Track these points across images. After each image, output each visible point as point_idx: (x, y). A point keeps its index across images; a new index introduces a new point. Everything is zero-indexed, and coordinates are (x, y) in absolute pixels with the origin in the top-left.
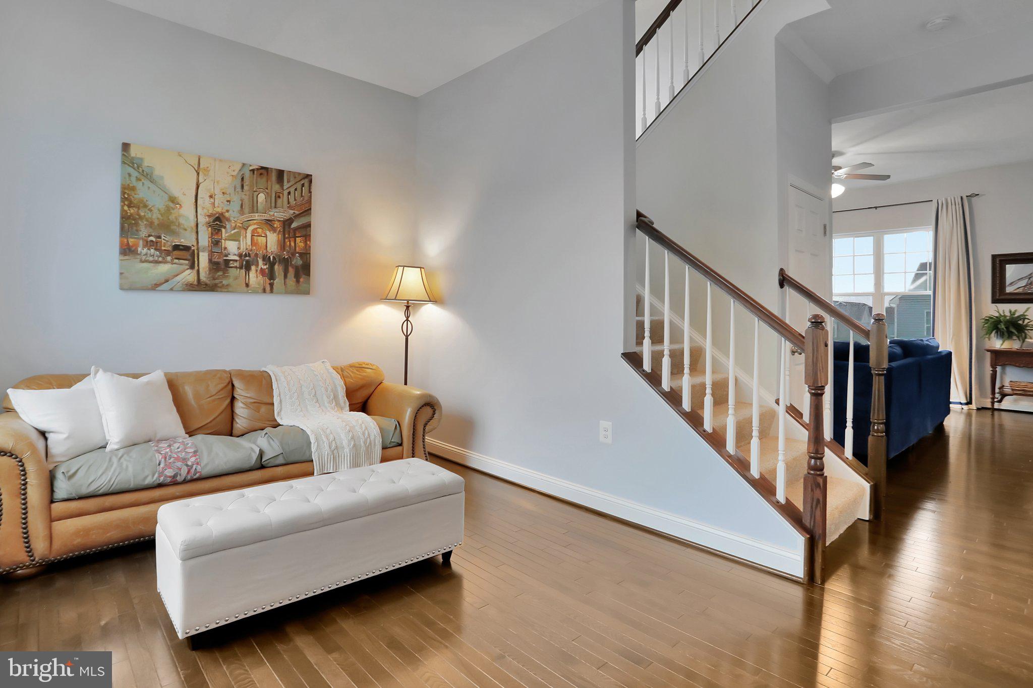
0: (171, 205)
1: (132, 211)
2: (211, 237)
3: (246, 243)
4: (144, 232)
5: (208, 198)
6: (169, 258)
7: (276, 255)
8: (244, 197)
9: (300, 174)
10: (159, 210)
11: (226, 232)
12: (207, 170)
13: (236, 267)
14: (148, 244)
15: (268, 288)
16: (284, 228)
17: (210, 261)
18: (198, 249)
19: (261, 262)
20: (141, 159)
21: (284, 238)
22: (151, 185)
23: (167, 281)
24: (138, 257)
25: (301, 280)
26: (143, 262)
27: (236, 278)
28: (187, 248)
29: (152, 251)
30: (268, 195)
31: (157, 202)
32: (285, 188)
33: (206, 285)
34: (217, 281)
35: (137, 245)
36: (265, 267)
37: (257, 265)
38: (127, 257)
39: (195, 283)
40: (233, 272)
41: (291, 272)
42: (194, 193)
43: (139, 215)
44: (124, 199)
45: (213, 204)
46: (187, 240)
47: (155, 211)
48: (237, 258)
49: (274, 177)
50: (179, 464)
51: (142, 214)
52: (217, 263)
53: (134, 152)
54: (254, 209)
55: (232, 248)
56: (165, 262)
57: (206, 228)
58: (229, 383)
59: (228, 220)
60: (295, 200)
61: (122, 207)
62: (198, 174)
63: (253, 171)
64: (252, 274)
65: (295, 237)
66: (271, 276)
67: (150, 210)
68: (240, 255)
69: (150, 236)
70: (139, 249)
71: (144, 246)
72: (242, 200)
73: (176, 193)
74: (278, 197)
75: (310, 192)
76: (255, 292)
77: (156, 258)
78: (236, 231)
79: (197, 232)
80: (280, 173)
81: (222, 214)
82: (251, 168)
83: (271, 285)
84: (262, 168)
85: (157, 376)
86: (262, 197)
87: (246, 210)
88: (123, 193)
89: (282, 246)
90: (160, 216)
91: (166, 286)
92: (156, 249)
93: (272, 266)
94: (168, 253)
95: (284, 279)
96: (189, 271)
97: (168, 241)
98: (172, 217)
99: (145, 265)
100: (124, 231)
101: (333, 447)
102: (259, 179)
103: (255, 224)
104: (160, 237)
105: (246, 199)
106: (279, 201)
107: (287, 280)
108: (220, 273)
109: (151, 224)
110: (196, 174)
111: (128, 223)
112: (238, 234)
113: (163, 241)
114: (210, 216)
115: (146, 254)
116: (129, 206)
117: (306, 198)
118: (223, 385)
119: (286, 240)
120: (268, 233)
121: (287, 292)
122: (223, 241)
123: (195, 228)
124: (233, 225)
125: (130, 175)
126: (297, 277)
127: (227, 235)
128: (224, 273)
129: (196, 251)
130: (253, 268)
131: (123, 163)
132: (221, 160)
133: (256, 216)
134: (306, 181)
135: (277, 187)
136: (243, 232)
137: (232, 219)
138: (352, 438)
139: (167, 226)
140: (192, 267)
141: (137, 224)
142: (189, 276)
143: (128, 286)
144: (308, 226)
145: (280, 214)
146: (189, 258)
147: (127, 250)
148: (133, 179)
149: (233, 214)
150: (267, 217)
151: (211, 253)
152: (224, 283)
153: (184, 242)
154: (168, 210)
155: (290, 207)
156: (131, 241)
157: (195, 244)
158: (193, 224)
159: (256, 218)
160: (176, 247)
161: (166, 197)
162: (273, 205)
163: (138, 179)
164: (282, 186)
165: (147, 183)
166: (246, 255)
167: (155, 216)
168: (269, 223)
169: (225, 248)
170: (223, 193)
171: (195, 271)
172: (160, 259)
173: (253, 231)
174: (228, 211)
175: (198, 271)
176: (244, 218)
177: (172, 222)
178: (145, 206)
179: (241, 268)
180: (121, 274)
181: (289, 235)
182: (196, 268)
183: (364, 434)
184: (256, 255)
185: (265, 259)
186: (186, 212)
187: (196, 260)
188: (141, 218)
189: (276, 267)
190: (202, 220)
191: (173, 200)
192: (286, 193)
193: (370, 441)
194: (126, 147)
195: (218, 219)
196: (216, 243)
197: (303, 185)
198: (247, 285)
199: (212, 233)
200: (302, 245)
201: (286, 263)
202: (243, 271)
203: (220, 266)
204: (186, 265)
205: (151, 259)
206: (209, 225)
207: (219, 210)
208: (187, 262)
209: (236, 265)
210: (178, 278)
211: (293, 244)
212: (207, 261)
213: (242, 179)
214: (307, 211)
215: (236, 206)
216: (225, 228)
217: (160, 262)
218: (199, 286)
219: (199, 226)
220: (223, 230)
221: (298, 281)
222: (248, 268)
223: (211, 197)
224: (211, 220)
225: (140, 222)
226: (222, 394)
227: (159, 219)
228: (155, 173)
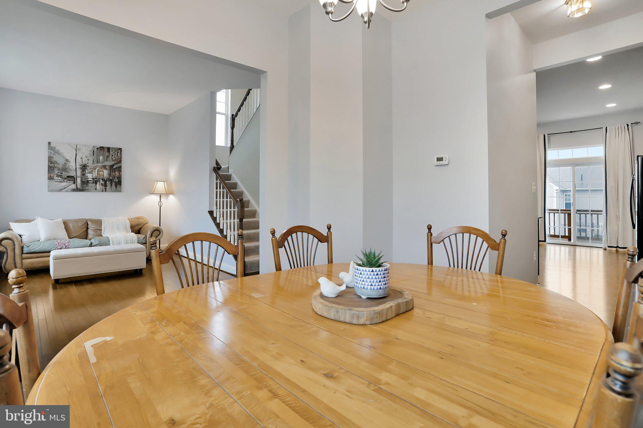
0: (66, 162)
1: (52, 165)
2: (82, 173)
3: (95, 174)
4: (56, 172)
6: (66, 180)
7: (107, 178)
8: (94, 158)
9: (117, 148)
10: (62, 164)
12: (79, 149)
13: (91, 183)
14: (58, 176)
15: (104, 190)
16: (110, 168)
18: (76, 177)
19: (101, 181)
20: (55, 147)
21: (111, 172)
22: (58, 156)
23: (65, 188)
24: (54, 180)
25: (118, 187)
26: (55, 182)
27: (91, 187)
28: (72, 177)
29: (59, 178)
30: (104, 157)
31: (60, 161)
32: (111, 154)
33: (80, 189)
34: (84, 188)
35: (54, 176)
36: (103, 183)
37: (100, 182)
38: (50, 181)
39: (76, 189)
40: (90, 185)
41: (114, 184)
42: (75, 158)
43: (54, 166)
44: (49, 161)
45: (82, 161)
46: (72, 174)
47: (60, 164)
48: (92, 180)
49: (106, 150)
50: (63, 245)
51: (56, 166)
52: (84, 182)
53: (52, 145)
54: (98, 162)
55: (90, 176)
56: (64, 182)
57: (79, 170)
58: (86, 223)
59: (88, 166)
60: (115, 158)
61: (48, 163)
62: (76, 151)
63: (97, 148)
64: (98, 185)
65: (115, 171)
66: (105, 185)
68: (93, 179)
69: (58, 173)
70: (55, 178)
71: (56, 177)
72: (93, 159)
73: (68, 158)
74: (108, 157)
75: (121, 155)
76: (99, 191)
77: (61, 181)
78: (91, 170)
79: (76, 171)
80: (109, 149)
81: (86, 164)
82: (97, 147)
83: (106, 189)
84: (101, 147)
85: (60, 220)
86: (101, 158)
87: (95, 162)
88: (49, 159)
89: (110, 175)
90: (62, 166)
91: (64, 190)
92: (61, 178)
93: (105, 182)
94: (65, 179)
95: (111, 187)
96: (73, 185)
97: (65, 174)
98: (67, 166)
99: (57, 183)
100: (49, 172)
101: (118, 243)
102: (100, 151)
103: (99, 167)
104: (62, 173)
105: (95, 159)
106: (108, 159)
107: (112, 187)
108: (85, 185)
109: (59, 169)
111: (51, 169)
112: (92, 171)
113: (63, 175)
115: (57, 179)
116: (51, 163)
117: (119, 157)
118: (83, 224)
119: (111, 173)
120: (104, 170)
121: (112, 191)
123: (75, 170)
124: (90, 168)
126: (116, 186)
127: (88, 172)
128: (87, 185)
129: (76, 178)
130: (98, 183)
131: (49, 149)
132: (85, 146)
133: (99, 164)
134: (119, 151)
135: (107, 154)
136: (94, 170)
137: (89, 166)
138: (126, 240)
139: (65, 169)
140: (74, 183)
141: (54, 169)
142: (73, 186)
143: (51, 190)
144: (121, 167)
145: (109, 163)
146: (73, 180)
147: (50, 178)
148: (52, 154)
149: (90, 164)
150: (103, 164)
151: (82, 178)
152: (87, 188)
153: (71, 175)
154: (65, 164)
155: (113, 161)
156: (52, 175)
157: (75, 175)
158: (75, 168)
159: (99, 165)
160: (68, 177)
161: (64, 159)
162: (106, 160)
163: (54, 154)
164: (109, 153)
165: (57, 155)
166: (95, 179)
167: (60, 166)
168: (104, 167)
169: (87, 176)
170: (86, 157)
171: (75, 185)
172: (62, 181)
173: (98, 170)
174: (88, 163)
175: (77, 184)
176: (95, 165)
177: (67, 168)
178: (57, 163)
179: (93, 183)
180: (48, 186)
181: (112, 170)
182: (76, 183)
183: (130, 239)
184: (99, 178)
185: (103, 179)
186: (72, 165)
187: (76, 181)
188: (55, 167)
189: (107, 182)
190: (78, 167)
191: (67, 160)
192: (111, 155)
193: (133, 241)
194: (49, 143)
195: (84, 166)
196: (84, 175)
197: (118, 152)
198: (96, 189)
199: (82, 172)
200: (118, 174)
201: (111, 181)
202: (94, 184)
203: (85, 182)
204: (72, 182)
205: (59, 181)
206: (81, 168)
207: (85, 163)
208: (72, 181)
209: (91, 182)
210: (69, 187)
211: (114, 174)
212: (80, 181)
213: (93, 151)
214: (120, 162)
215: (91, 161)
216: (87, 169)
218: (77, 190)
219: (77, 169)
221: (116, 187)
222: (96, 183)
223: (81, 158)
224: (82, 166)
225: (55, 168)
226: (83, 227)
227: (62, 167)
228: (60, 151)
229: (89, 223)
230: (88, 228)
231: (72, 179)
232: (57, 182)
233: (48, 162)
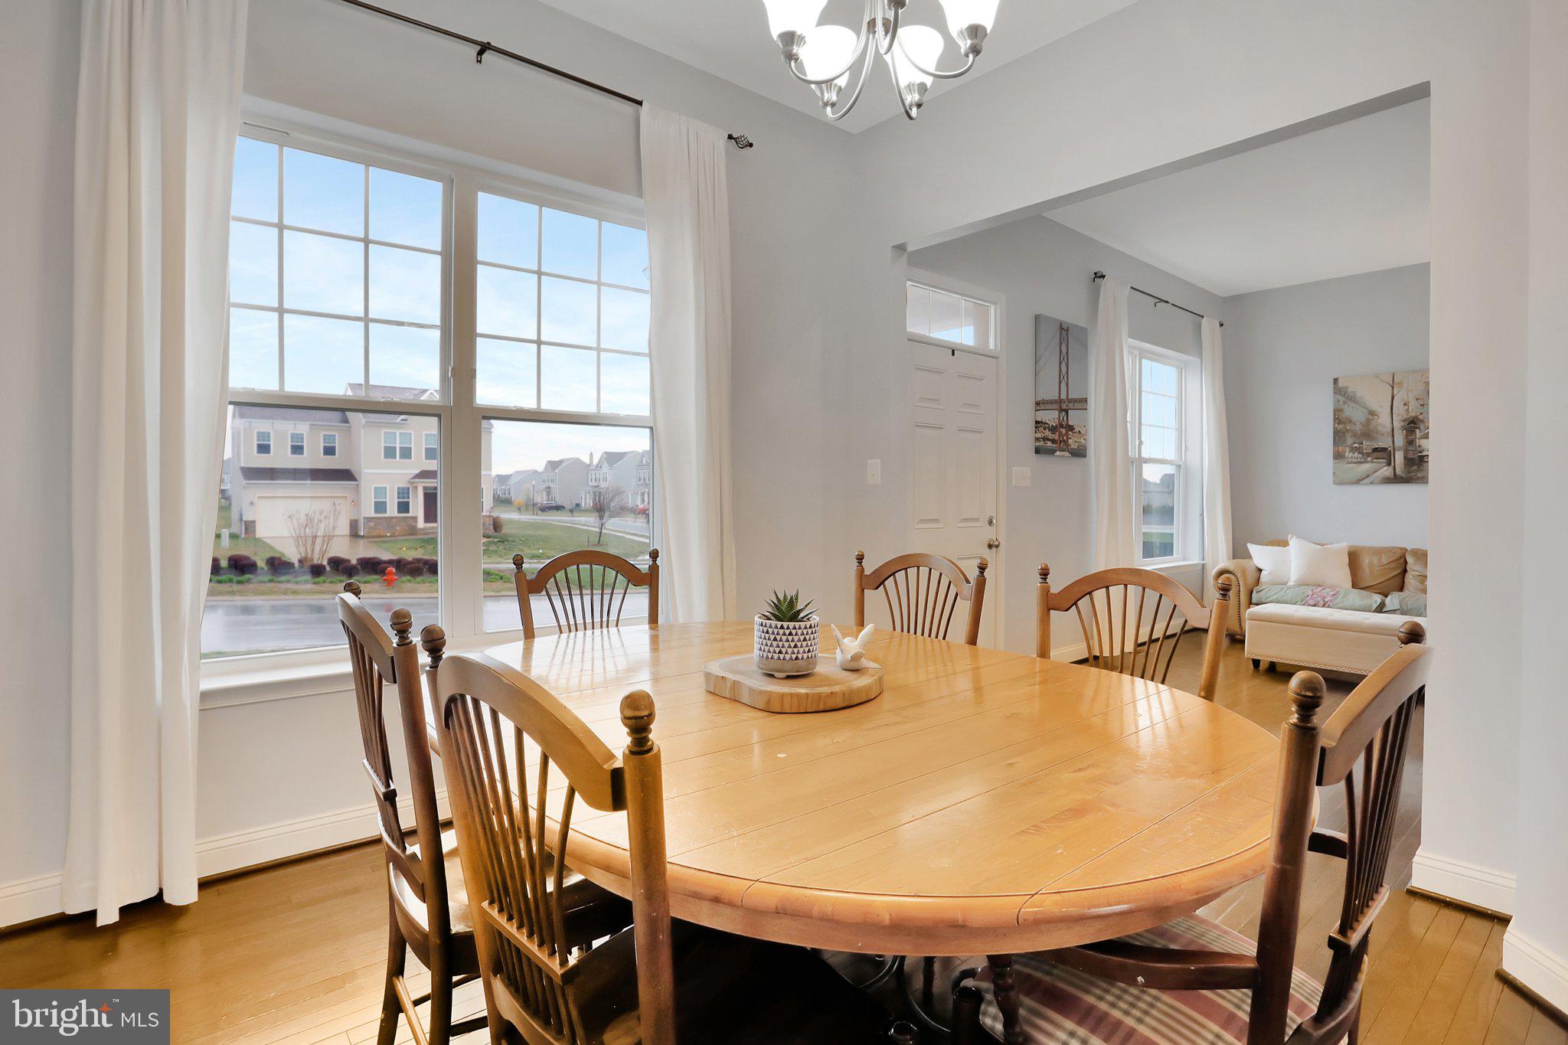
0: (1370, 417)
1: (1341, 427)
2: (1406, 438)
4: (1349, 441)
5: (1402, 406)
6: (1369, 459)
10: (1361, 423)
11: (1420, 432)
12: (1400, 384)
14: (1353, 450)
17: (1405, 458)
18: (1394, 449)
20: (1347, 387)
22: (1354, 405)
23: (1368, 476)
24: (1346, 460)
26: (1348, 463)
28: (1384, 450)
29: (1356, 454)
31: (1357, 415)
33: (1402, 478)
34: (1412, 475)
35: (1345, 452)
38: (1338, 461)
39: (1392, 477)
40: (1427, 465)
42: (1390, 405)
43: (1346, 429)
44: (1335, 419)
45: (1408, 410)
46: (1384, 442)
47: (1358, 424)
50: (1319, 599)
51: (1349, 428)
52: (1412, 460)
53: (1341, 384)
55: (1426, 444)
56: (1367, 462)
57: (1401, 431)
58: (1401, 557)
59: (1422, 421)
61: (1334, 424)
62: (1393, 388)
67: (1354, 424)
69: (1354, 443)
70: (1347, 454)
71: (1351, 452)
73: (1374, 407)
77: (1359, 460)
78: (1429, 429)
79: (1393, 436)
81: (1416, 417)
85: (1343, 546)
88: (1335, 415)
90: (1361, 427)
91: (1367, 480)
92: (1359, 453)
94: (1368, 455)
96: (1386, 468)
97: (1368, 446)
98: (1371, 427)
99: (1351, 465)
100: (1336, 443)
104: (1362, 443)
108: (1415, 468)
109: (1355, 435)
110: (1390, 388)
111: (1339, 436)
113: (1365, 446)
114: (1404, 421)
115: (1352, 458)
116: (1339, 424)
118: (1396, 559)
122: (1417, 440)
123: (1391, 433)
124: (1427, 424)
125: (1339, 401)
127: (1421, 434)
128: (1418, 467)
129: (1392, 451)
131: (1335, 393)
132: (1413, 372)
137: (1425, 419)
139: (1368, 434)
140: (1389, 464)
141: (1344, 435)
142: (1386, 471)
143: (1339, 482)
146: (1386, 457)
147: (1338, 456)
148: (1341, 403)
149: (1427, 415)
151: (1406, 452)
152: (1417, 475)
153: (1382, 445)
154: (1368, 421)
156: (1341, 449)
157: (1391, 445)
158: (1389, 430)
160: (1375, 450)
161: (1367, 412)
163: (1345, 403)
165: (1352, 404)
167: (1358, 428)
169: (1420, 446)
170: (1417, 399)
171: (1391, 468)
172: (1363, 460)
174: (1421, 414)
175: (1394, 466)
177: (1372, 430)
178: (1350, 421)
180: (1334, 473)
182: (1393, 464)
186: (1384, 420)
187: (1392, 458)
188: (1347, 431)
190: (1397, 424)
191: (1372, 413)
194: (1336, 380)
195: (1412, 421)
196: (1411, 442)
199: (1406, 435)
203: (1415, 461)
204: (1384, 463)
205: (1355, 460)
206: (1404, 429)
207: (1413, 414)
208: (1384, 460)
210: (1377, 474)
212: (1403, 458)
216: (1419, 428)
217: (1363, 462)
218: (1395, 479)
219: (1395, 430)
220: (1417, 431)
223: (1405, 404)
224: (1406, 423)
225: (1347, 434)
226: (1393, 565)
227: (1361, 429)
228: (1358, 395)
229: (1410, 559)
230: (1405, 571)
231: (1384, 454)
232: (1351, 463)
233: (1334, 421)
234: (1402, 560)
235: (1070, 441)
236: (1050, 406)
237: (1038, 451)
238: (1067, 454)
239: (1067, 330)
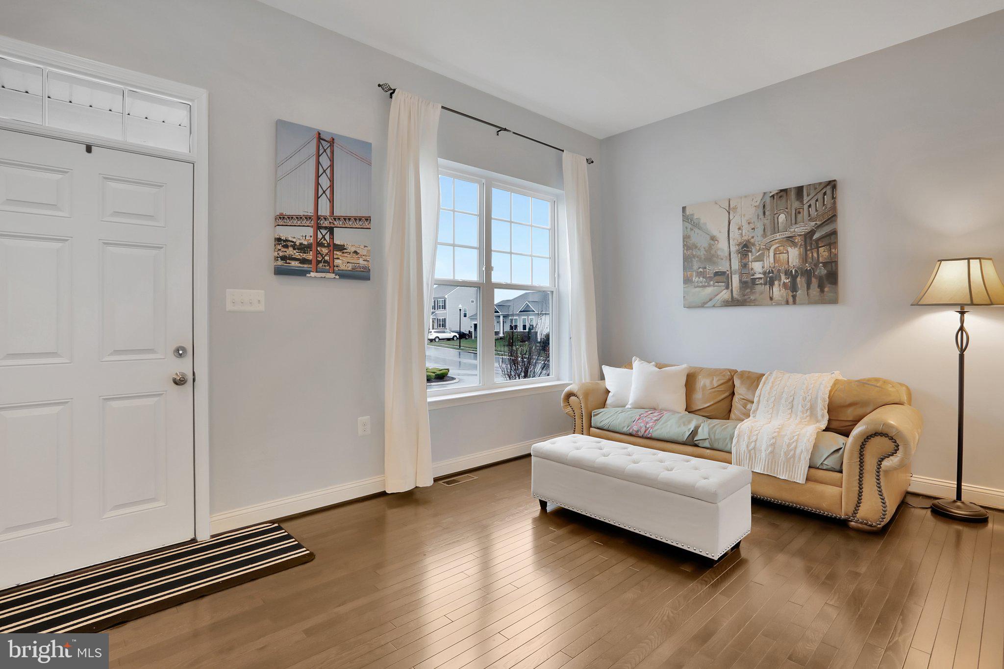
0: (712, 242)
1: (689, 253)
2: (741, 262)
3: (769, 261)
4: (696, 266)
5: (737, 231)
6: (712, 283)
7: (798, 268)
8: (765, 221)
9: (820, 183)
10: (705, 248)
11: (752, 255)
12: (735, 208)
13: (761, 284)
14: (699, 274)
15: (791, 300)
16: (805, 241)
17: (740, 281)
18: (731, 273)
19: (783, 277)
20: (693, 215)
21: (806, 251)
22: (699, 232)
23: (711, 300)
24: (693, 284)
25: (826, 289)
26: (696, 288)
27: (761, 293)
28: (723, 273)
29: (701, 278)
30: (788, 214)
31: (702, 243)
32: (805, 202)
33: (738, 301)
34: (746, 297)
35: (692, 276)
36: (788, 281)
37: (780, 280)
38: (686, 285)
39: (730, 300)
40: (759, 288)
41: (815, 282)
42: (727, 230)
43: (692, 254)
44: (684, 245)
45: (742, 234)
46: (723, 267)
47: (702, 249)
48: (762, 276)
49: (793, 195)
50: (642, 425)
51: (695, 253)
52: (746, 283)
53: (688, 212)
54: (775, 229)
55: (757, 267)
56: (709, 286)
57: (736, 255)
59: (754, 245)
60: (816, 210)
61: (683, 251)
62: (729, 213)
63: (773, 196)
64: (776, 289)
65: (818, 248)
66: (794, 288)
67: (699, 249)
68: (764, 273)
69: (699, 268)
70: (694, 279)
72: (764, 225)
73: (715, 233)
74: (798, 212)
75: (833, 198)
76: (778, 304)
77: (704, 284)
78: (760, 252)
79: (730, 260)
80: (799, 190)
81: (748, 241)
82: (771, 195)
83: (794, 297)
84: (781, 191)
86: (782, 217)
87: (768, 233)
88: (684, 241)
89: (804, 258)
90: (705, 252)
91: (710, 304)
92: (703, 277)
93: (794, 278)
94: (711, 279)
95: (807, 291)
96: (725, 291)
97: (711, 269)
98: (713, 252)
99: (697, 289)
100: (685, 268)
101: (750, 448)
102: (779, 202)
103: (776, 243)
104: (705, 268)
105: (767, 222)
106: (799, 217)
107: (810, 291)
108: (748, 290)
109: (700, 259)
110: (727, 214)
111: (687, 262)
112: (763, 254)
113: (708, 270)
114: (738, 245)
115: (698, 282)
116: (687, 250)
117: (829, 206)
119: (808, 252)
120: (789, 249)
121: (811, 302)
122: (750, 263)
123: (729, 257)
124: (758, 248)
125: (686, 228)
126: (821, 287)
127: (753, 257)
128: (751, 290)
129: (729, 275)
130: (776, 283)
131: (683, 221)
132: (746, 197)
133: (778, 236)
134: (828, 190)
135: (796, 204)
136: (766, 252)
137: (756, 243)
139: (711, 257)
140: (727, 288)
141: (691, 261)
142: (725, 295)
143: (688, 306)
144: (834, 233)
145: (800, 229)
146: (725, 280)
147: (687, 281)
148: (689, 230)
149: (758, 239)
150: (788, 234)
151: (741, 275)
152: (751, 298)
153: (721, 269)
154: (710, 247)
155: (811, 220)
156: (689, 273)
157: (729, 269)
158: (727, 254)
159: (778, 237)
160: (717, 274)
161: (708, 237)
162: (793, 221)
163: (692, 230)
164: (802, 202)
165: (697, 230)
166: (769, 273)
168: (790, 240)
169: (752, 269)
170: (749, 223)
171: (729, 290)
172: (706, 284)
173: (775, 250)
174: (753, 237)
175: (732, 290)
176: (767, 240)
177: (713, 255)
178: (696, 247)
179: (765, 284)
180: (684, 297)
181: (811, 246)
182: (730, 288)
184: (779, 271)
185: (788, 273)
186: (722, 245)
187: (730, 281)
188: (694, 256)
189: (798, 279)
190: (734, 249)
191: (713, 238)
192: (806, 207)
194: (684, 209)
195: (746, 246)
196: (744, 266)
197: (825, 194)
198: (771, 299)
199: (741, 259)
200: (826, 254)
201: (808, 275)
202: (768, 286)
203: (749, 284)
204: (723, 286)
205: (701, 284)
206: (738, 252)
207: (746, 238)
208: (724, 284)
209: (761, 282)
210: (718, 297)
211: (815, 255)
212: (738, 281)
213: (764, 206)
214: (832, 218)
215: (759, 231)
216: (751, 252)
217: (706, 286)
218: (733, 303)
219: (732, 254)
220: (750, 254)
221: (822, 291)
222: (772, 284)
223: (739, 229)
224: (741, 246)
225: (693, 259)
226: (722, 388)
227: (704, 255)
228: (702, 221)
229: (737, 382)
230: (733, 394)
231: (722, 277)
232: (698, 287)
233: (684, 247)
234: (731, 383)
235: (337, 262)
236: (304, 222)
237: (279, 272)
238: (333, 275)
239: (332, 142)
